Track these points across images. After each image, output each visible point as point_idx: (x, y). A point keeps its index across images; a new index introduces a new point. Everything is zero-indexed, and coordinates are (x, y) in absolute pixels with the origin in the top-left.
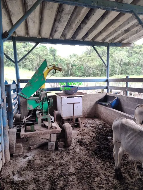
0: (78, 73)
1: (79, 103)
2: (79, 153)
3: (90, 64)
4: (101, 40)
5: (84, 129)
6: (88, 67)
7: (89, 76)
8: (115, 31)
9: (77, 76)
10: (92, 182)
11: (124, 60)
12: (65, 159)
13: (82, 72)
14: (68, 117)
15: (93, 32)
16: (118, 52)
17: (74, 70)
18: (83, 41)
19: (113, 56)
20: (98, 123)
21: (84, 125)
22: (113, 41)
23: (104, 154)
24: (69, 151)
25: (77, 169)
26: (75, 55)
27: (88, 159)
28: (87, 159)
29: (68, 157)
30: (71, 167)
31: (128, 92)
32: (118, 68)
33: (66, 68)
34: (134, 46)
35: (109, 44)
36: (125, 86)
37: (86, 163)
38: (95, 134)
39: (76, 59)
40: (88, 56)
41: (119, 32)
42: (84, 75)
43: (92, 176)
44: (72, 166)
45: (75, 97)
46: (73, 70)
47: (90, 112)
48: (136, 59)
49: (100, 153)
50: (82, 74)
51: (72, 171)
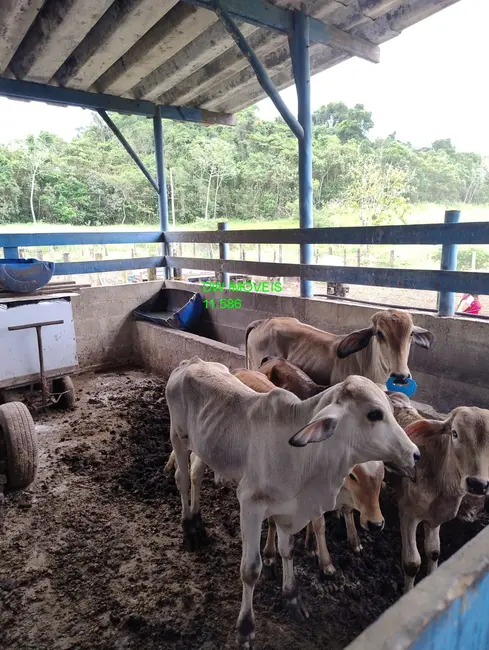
0: (67, 210)
1: (62, 322)
2: (65, 500)
3: (111, 176)
4: (129, 92)
5: (87, 412)
6: (103, 186)
7: (112, 220)
8: (172, 65)
9: (66, 222)
10: (108, 581)
11: (225, 168)
12: (8, 533)
13: (81, 207)
14: (18, 379)
15: (92, 58)
16: (204, 139)
17: (50, 200)
18: (62, 86)
19: (190, 151)
20: (138, 383)
21: (88, 398)
22: (172, 101)
23: (155, 480)
24: (28, 498)
25: (58, 553)
26: (48, 139)
27: (97, 511)
28: (93, 514)
29: (23, 520)
30: (35, 553)
31: (229, 275)
32: (208, 196)
33: (17, 189)
34: (253, 123)
35: (157, 108)
36: (216, 256)
37: (91, 524)
38: (129, 422)
39: (53, 155)
40: (100, 144)
41: (186, 71)
42: (91, 218)
43: (109, 562)
44: (37, 549)
45: (40, 303)
46: (44, 197)
47: (110, 351)
48: (259, 169)
49: (142, 482)
50: (84, 213)
51: (35, 565)
